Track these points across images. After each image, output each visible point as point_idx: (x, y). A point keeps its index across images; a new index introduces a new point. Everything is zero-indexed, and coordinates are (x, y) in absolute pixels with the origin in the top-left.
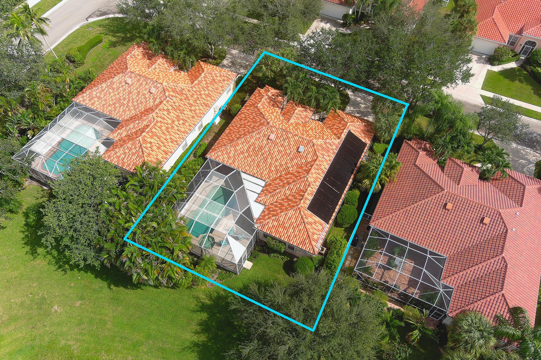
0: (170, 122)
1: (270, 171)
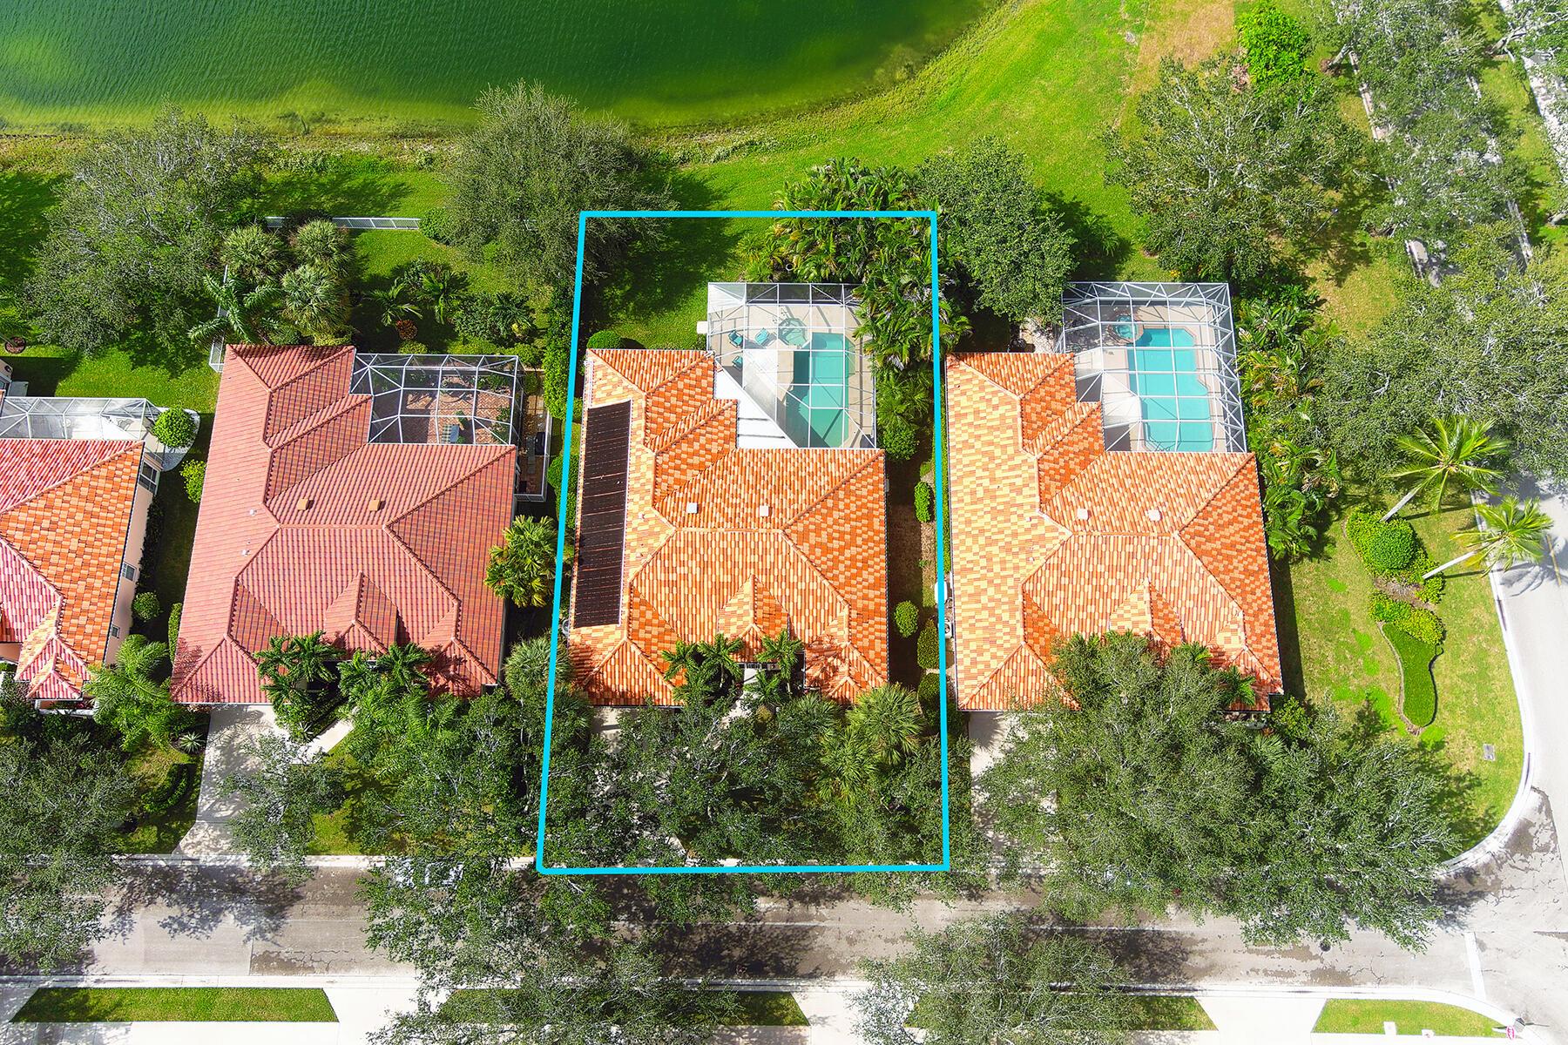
0: (999, 474)
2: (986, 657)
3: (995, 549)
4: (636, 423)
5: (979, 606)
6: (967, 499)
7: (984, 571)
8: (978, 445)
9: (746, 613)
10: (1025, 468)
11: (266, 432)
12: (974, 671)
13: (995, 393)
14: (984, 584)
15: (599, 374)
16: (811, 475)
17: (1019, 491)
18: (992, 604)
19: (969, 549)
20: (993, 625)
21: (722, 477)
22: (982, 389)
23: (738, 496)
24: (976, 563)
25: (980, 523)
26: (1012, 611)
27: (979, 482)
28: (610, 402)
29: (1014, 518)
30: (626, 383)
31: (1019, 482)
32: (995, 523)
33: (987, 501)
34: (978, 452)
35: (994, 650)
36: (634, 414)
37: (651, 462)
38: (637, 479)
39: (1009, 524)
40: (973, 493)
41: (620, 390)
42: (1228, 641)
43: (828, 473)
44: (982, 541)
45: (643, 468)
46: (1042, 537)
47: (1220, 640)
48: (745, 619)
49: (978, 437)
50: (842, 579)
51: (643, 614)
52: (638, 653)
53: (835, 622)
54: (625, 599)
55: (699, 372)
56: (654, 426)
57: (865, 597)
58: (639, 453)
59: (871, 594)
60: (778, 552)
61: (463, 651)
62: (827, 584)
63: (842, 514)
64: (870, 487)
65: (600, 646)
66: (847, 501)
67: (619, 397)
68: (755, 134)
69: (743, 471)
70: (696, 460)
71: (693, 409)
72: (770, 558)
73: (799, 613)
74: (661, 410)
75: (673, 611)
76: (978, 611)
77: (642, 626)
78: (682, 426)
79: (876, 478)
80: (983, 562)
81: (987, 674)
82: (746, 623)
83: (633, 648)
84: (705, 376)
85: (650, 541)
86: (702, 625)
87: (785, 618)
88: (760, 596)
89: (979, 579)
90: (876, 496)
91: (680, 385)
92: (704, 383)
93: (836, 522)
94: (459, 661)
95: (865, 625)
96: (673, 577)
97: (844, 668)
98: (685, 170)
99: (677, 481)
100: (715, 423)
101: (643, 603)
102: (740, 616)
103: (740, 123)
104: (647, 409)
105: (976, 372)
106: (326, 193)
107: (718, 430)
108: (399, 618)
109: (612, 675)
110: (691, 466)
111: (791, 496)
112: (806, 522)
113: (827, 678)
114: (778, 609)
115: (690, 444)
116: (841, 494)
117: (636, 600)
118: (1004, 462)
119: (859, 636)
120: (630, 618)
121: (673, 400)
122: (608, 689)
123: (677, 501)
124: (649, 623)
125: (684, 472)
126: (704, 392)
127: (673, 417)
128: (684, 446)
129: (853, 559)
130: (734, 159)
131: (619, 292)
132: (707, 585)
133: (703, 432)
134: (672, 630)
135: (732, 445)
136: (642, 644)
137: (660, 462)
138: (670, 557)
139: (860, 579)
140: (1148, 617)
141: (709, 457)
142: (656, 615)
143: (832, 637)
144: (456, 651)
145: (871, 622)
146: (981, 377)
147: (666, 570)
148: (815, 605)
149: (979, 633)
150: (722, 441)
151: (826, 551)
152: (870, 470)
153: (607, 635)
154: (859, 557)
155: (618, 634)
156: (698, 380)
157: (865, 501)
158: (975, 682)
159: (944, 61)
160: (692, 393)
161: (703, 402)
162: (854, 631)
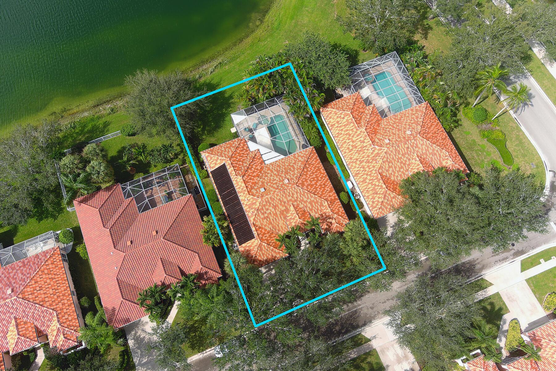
0: (354, 139)
1: (269, 169)
2: (377, 199)
3: (364, 164)
4: (230, 170)
5: (367, 184)
6: (347, 151)
7: (364, 172)
8: (343, 132)
9: (295, 216)
10: (362, 134)
11: (103, 225)
12: (374, 205)
13: (341, 114)
14: (365, 176)
15: (209, 159)
16: (295, 163)
17: (364, 142)
18: (371, 182)
19: (355, 167)
20: (374, 188)
21: (266, 176)
22: (336, 114)
23: (275, 180)
24: (360, 170)
25: (355, 157)
26: (379, 181)
27: (349, 144)
28: (217, 167)
29: (366, 151)
30: (220, 158)
31: (362, 139)
32: (360, 155)
33: (354, 149)
34: (344, 135)
35: (378, 196)
36: (228, 167)
37: (242, 180)
38: (239, 188)
39: (365, 154)
40: (348, 148)
41: (219, 161)
42: (447, 163)
43: (299, 161)
44: (358, 162)
45: (240, 183)
46: (378, 153)
47: (444, 164)
48: (296, 219)
49: (342, 130)
50: (320, 193)
51: (261, 231)
52: (266, 245)
53: (324, 208)
54: (253, 229)
55: (242, 145)
56: (236, 168)
57: (330, 196)
58: (236, 179)
59: (331, 194)
60: (297, 193)
61: (207, 269)
62: (317, 197)
63: (311, 172)
64: (315, 160)
65: (252, 248)
66: (310, 167)
67: (220, 163)
68: (220, 60)
69: (272, 171)
70: (255, 174)
71: (245, 158)
72: (295, 196)
73: (311, 210)
74: (236, 162)
75: (270, 226)
76: (367, 186)
77: (263, 235)
78: (245, 165)
79: (315, 156)
80: (362, 169)
81: (379, 204)
82: (297, 220)
83: (264, 244)
84: (244, 145)
85: (254, 206)
86: (282, 227)
87: (308, 213)
88: (297, 209)
89: (363, 175)
90: (318, 162)
91: (238, 151)
92: (245, 148)
93: (310, 176)
94: (206, 273)
95: (334, 205)
96: (266, 215)
97: (333, 221)
98: (202, 80)
99: (253, 183)
100: (255, 159)
101: (260, 228)
102: (294, 219)
103: (212, 59)
104: (232, 164)
105: (332, 109)
106: (80, 135)
107: (257, 161)
108: (179, 268)
109: (260, 256)
110: (254, 176)
111: (292, 173)
112: (301, 179)
113: (329, 227)
114: (304, 211)
115: (251, 169)
116: (307, 166)
117: (257, 228)
118: (354, 134)
119: (334, 209)
120: (258, 235)
121: (238, 157)
122: (260, 261)
123: (256, 190)
124: (264, 234)
125: (253, 180)
126: (247, 151)
127: (241, 163)
128: (249, 171)
129: (320, 185)
130: (217, 70)
131: (199, 129)
132: (278, 213)
133: (253, 164)
134: (273, 233)
135: (263, 164)
136: (266, 242)
137: (244, 179)
138: (262, 209)
139: (325, 191)
140: (421, 165)
141: (258, 171)
142: (266, 230)
143: (325, 213)
144: (205, 270)
145: (335, 203)
146: (334, 110)
147: (263, 214)
148: (316, 205)
149: (371, 192)
150: (260, 165)
151: (312, 186)
152: (312, 154)
153: (252, 243)
154: (322, 184)
155: (256, 241)
156: (243, 147)
157: (315, 165)
158: (376, 209)
159: (270, 13)
160: (243, 152)
161: (248, 154)
162: (332, 208)
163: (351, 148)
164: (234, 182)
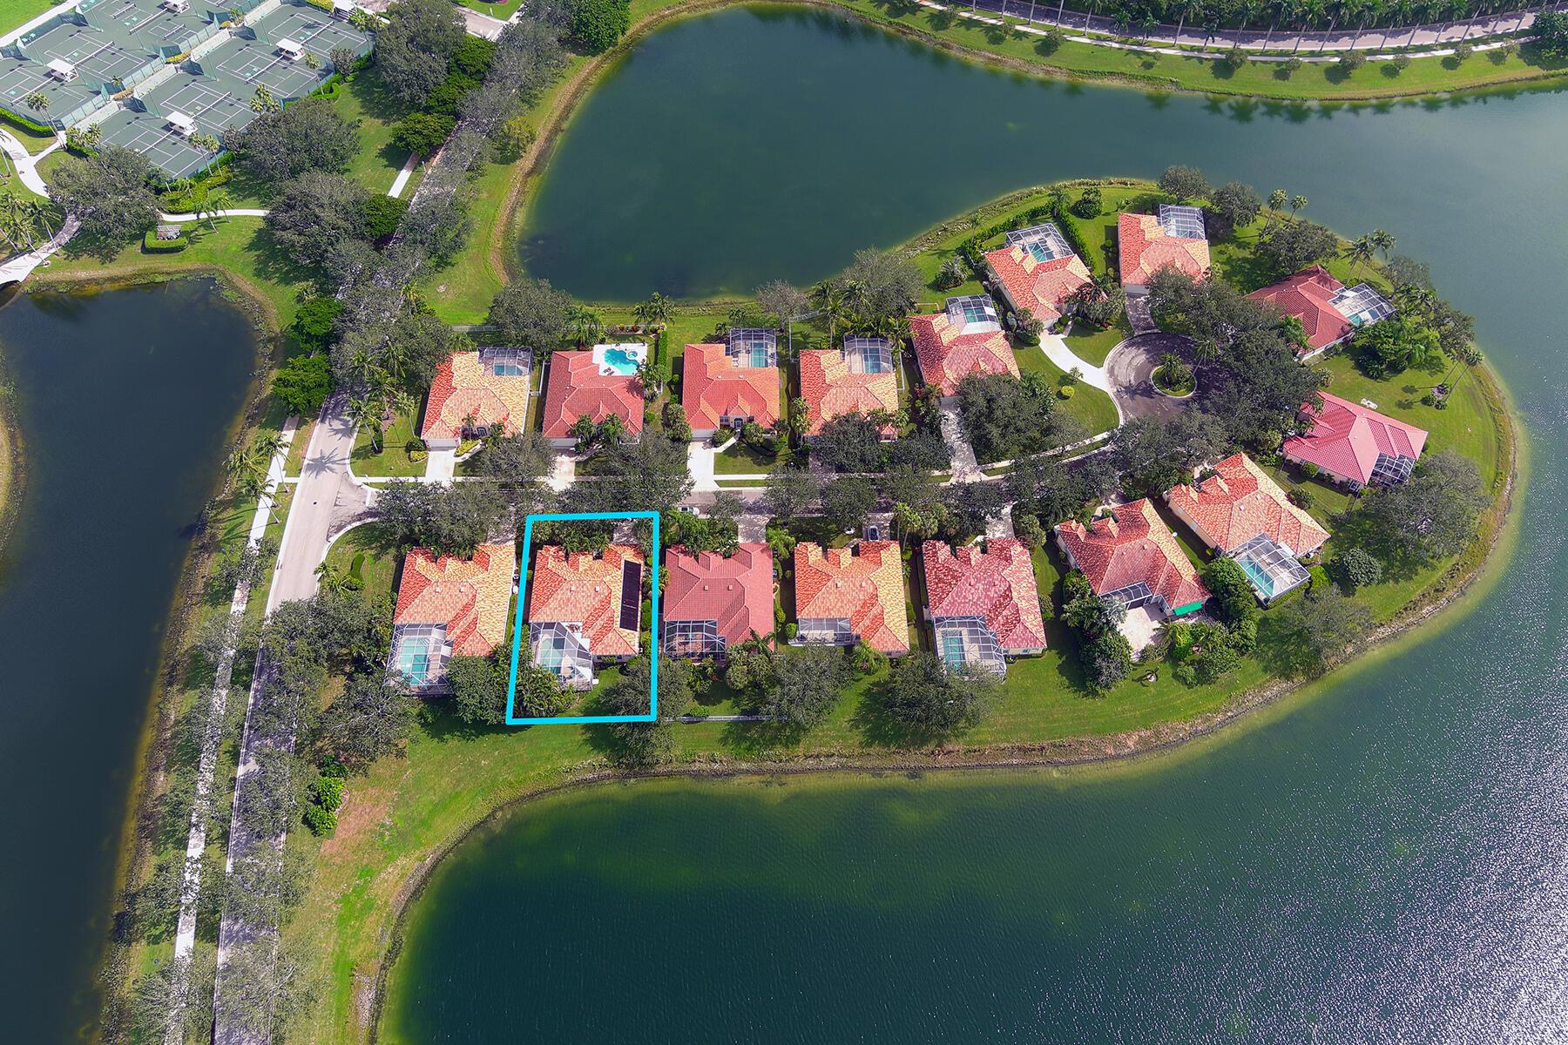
0: (489, 608)
3: (495, 585)
4: (617, 621)
9: (582, 565)
10: (480, 607)
11: (748, 612)
15: (633, 645)
16: (556, 608)
21: (588, 606)
26: (493, 565)
28: (629, 631)
31: (482, 603)
34: (494, 618)
36: (619, 623)
37: (612, 606)
38: (617, 602)
41: (624, 634)
42: (421, 563)
44: (498, 590)
45: (615, 604)
47: (425, 563)
51: (617, 566)
52: (618, 552)
53: (553, 565)
54: (622, 569)
57: (542, 574)
58: (617, 612)
63: (546, 594)
65: (632, 558)
72: (572, 576)
73: (564, 563)
74: (609, 625)
75: (607, 566)
79: (533, 611)
85: (612, 580)
87: (569, 563)
89: (502, 579)
91: (602, 637)
94: (679, 554)
96: (606, 572)
97: (552, 554)
104: (613, 627)
106: (755, 739)
108: (697, 561)
113: (557, 551)
114: (571, 565)
115: (599, 616)
116: (546, 601)
117: (619, 569)
118: (486, 611)
119: (545, 565)
120: (620, 564)
127: (604, 625)
129: (544, 583)
134: (608, 561)
136: (618, 559)
137: (609, 605)
139: (543, 580)
140: (448, 563)
142: (613, 566)
143: (555, 561)
146: (488, 642)
148: (558, 566)
149: (505, 564)
151: (553, 582)
153: (629, 560)
154: (542, 584)
155: (625, 560)
156: (596, 642)
159: (477, 819)
160: (598, 636)
162: (547, 562)
163: (496, 604)
164: (620, 608)
